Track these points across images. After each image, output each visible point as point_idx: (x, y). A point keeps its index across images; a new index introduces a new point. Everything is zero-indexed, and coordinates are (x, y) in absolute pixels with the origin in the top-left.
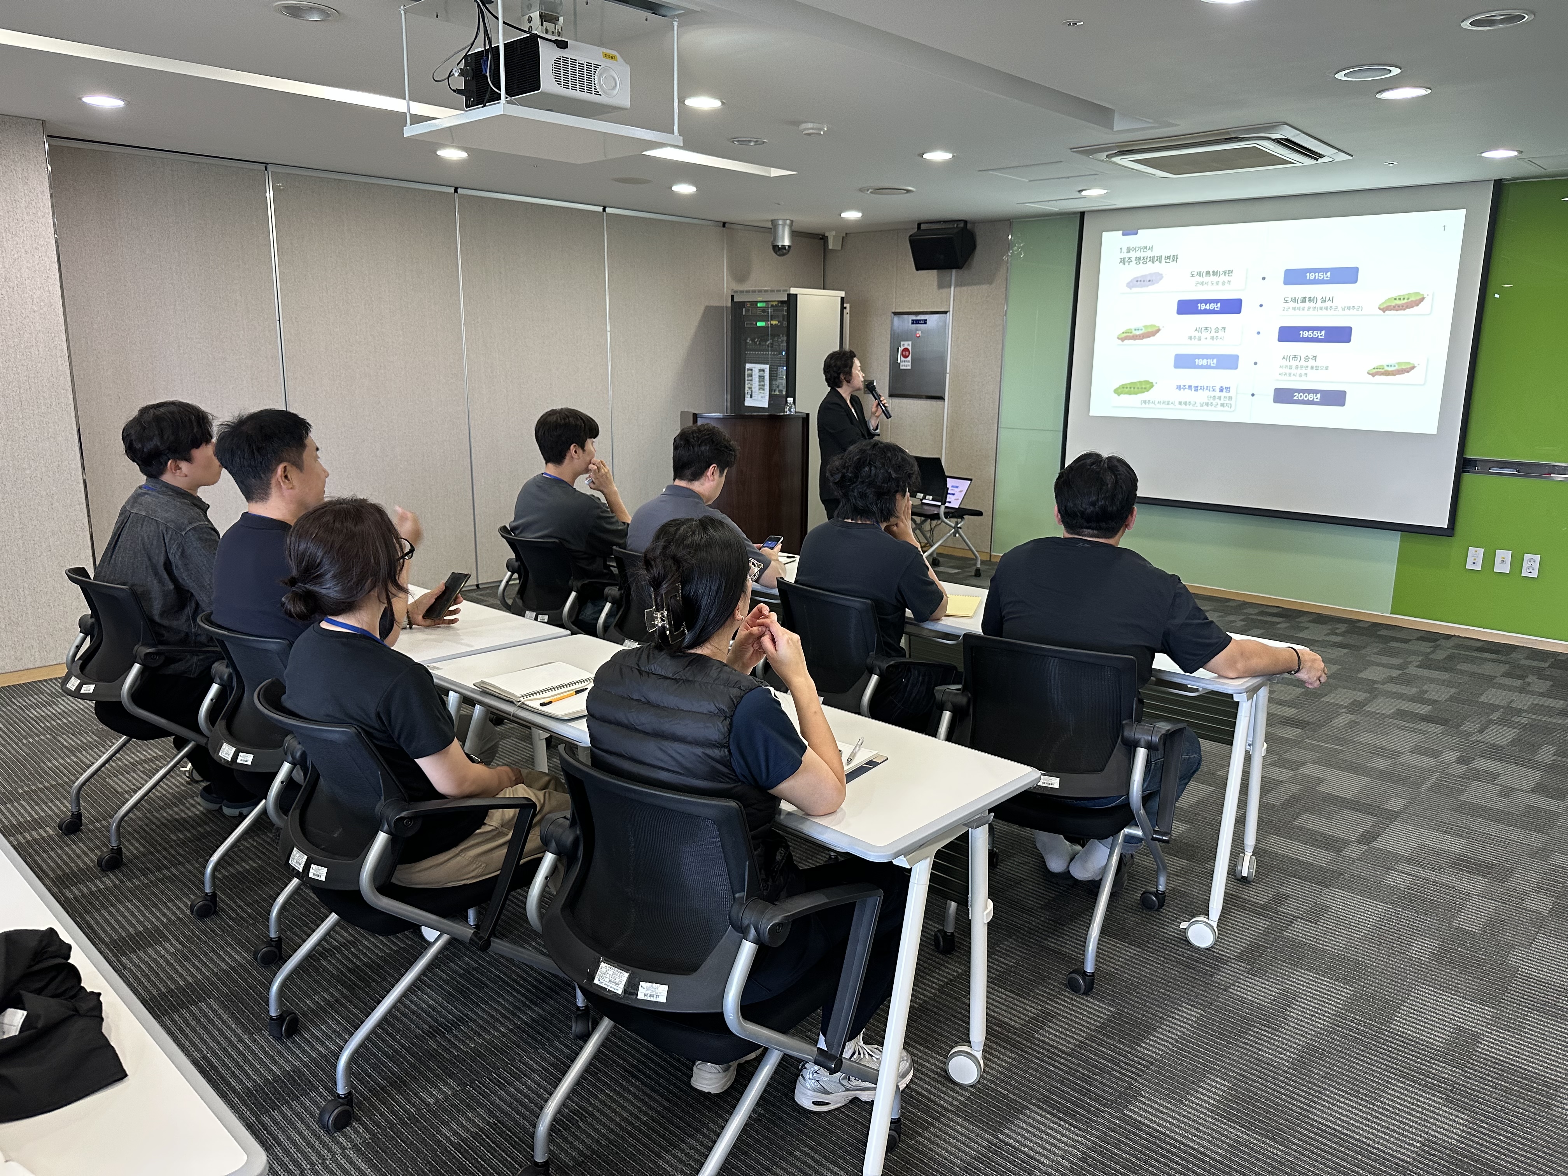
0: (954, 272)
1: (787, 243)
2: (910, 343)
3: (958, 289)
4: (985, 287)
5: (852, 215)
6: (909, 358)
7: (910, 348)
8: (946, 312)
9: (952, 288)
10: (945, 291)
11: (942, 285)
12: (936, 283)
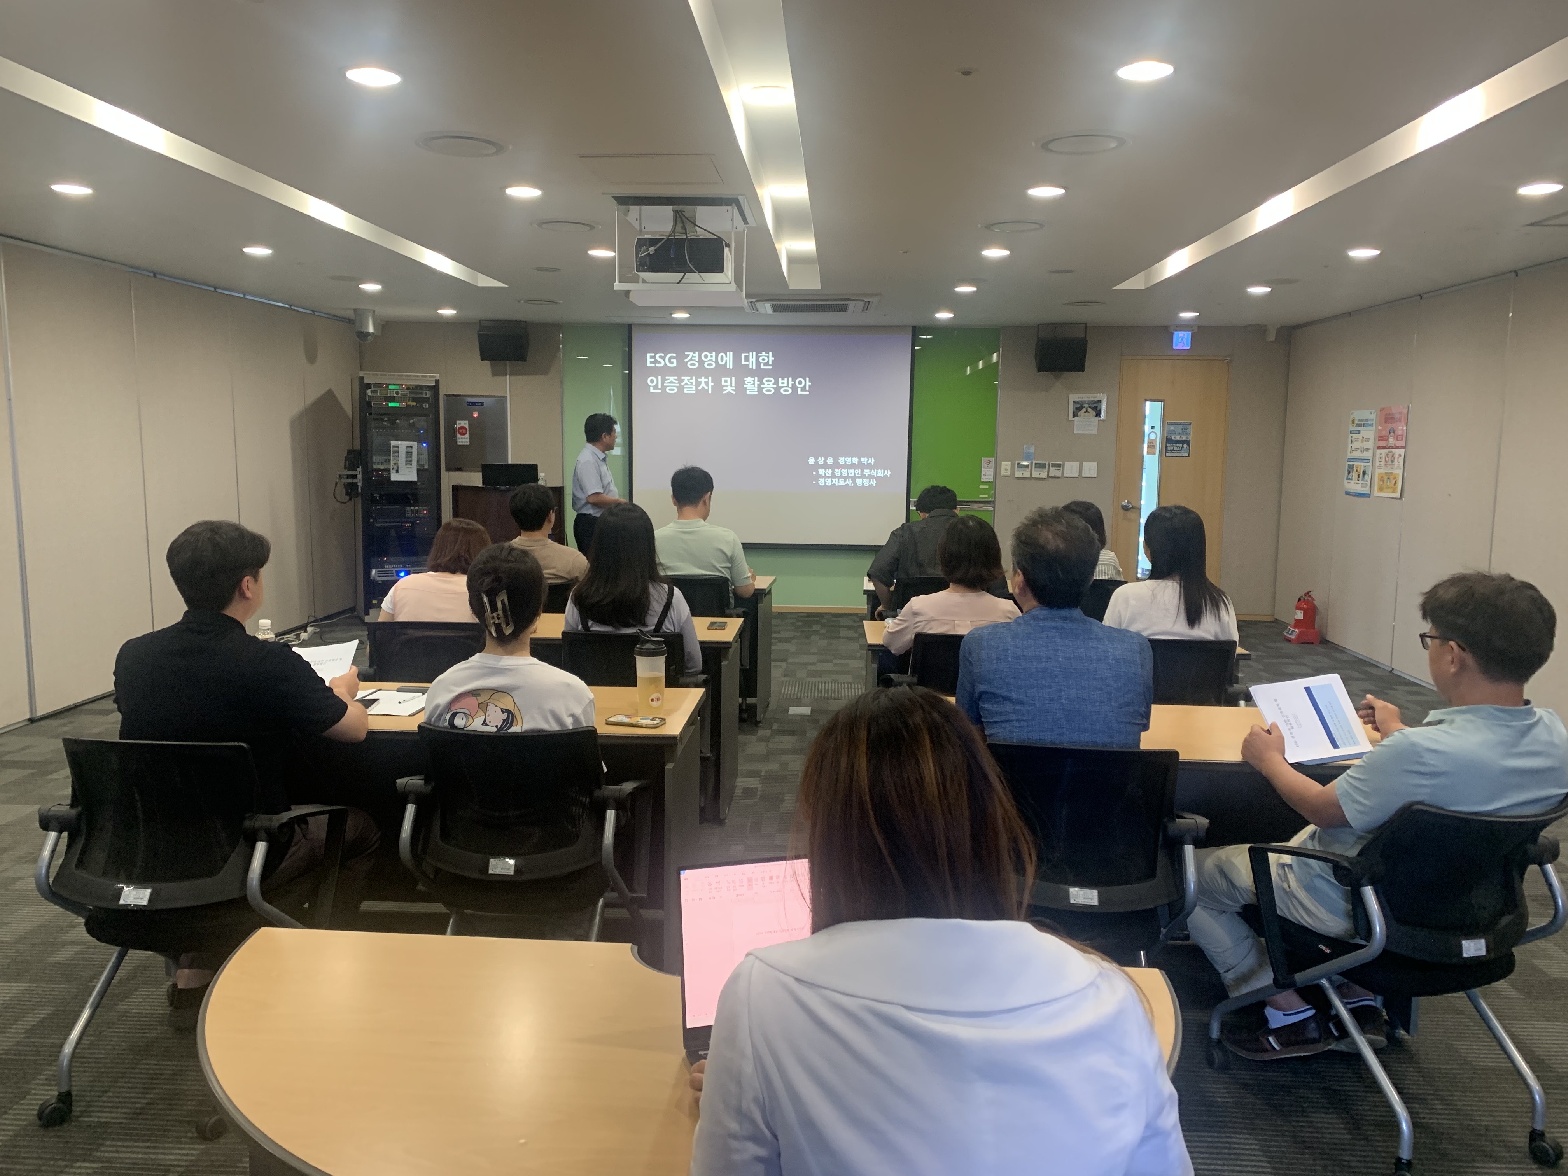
0: (508, 362)
1: (371, 329)
2: (467, 422)
3: (513, 378)
4: (542, 377)
5: (448, 312)
6: (467, 435)
7: (467, 427)
8: (504, 397)
9: (508, 377)
10: (499, 379)
11: (495, 374)
12: (489, 373)
